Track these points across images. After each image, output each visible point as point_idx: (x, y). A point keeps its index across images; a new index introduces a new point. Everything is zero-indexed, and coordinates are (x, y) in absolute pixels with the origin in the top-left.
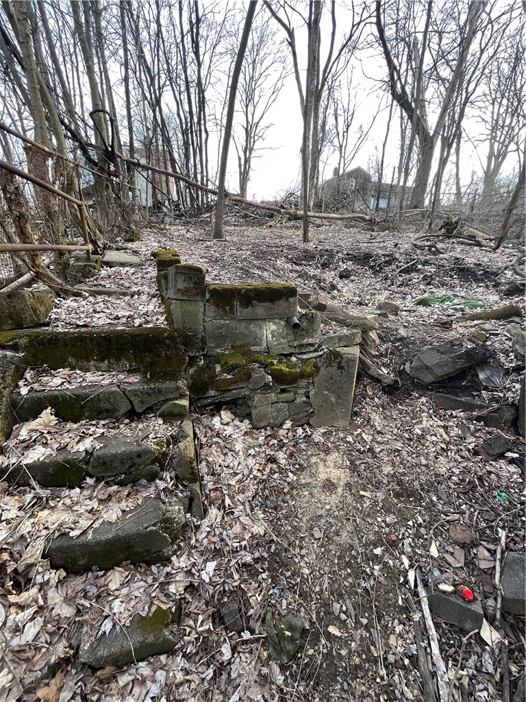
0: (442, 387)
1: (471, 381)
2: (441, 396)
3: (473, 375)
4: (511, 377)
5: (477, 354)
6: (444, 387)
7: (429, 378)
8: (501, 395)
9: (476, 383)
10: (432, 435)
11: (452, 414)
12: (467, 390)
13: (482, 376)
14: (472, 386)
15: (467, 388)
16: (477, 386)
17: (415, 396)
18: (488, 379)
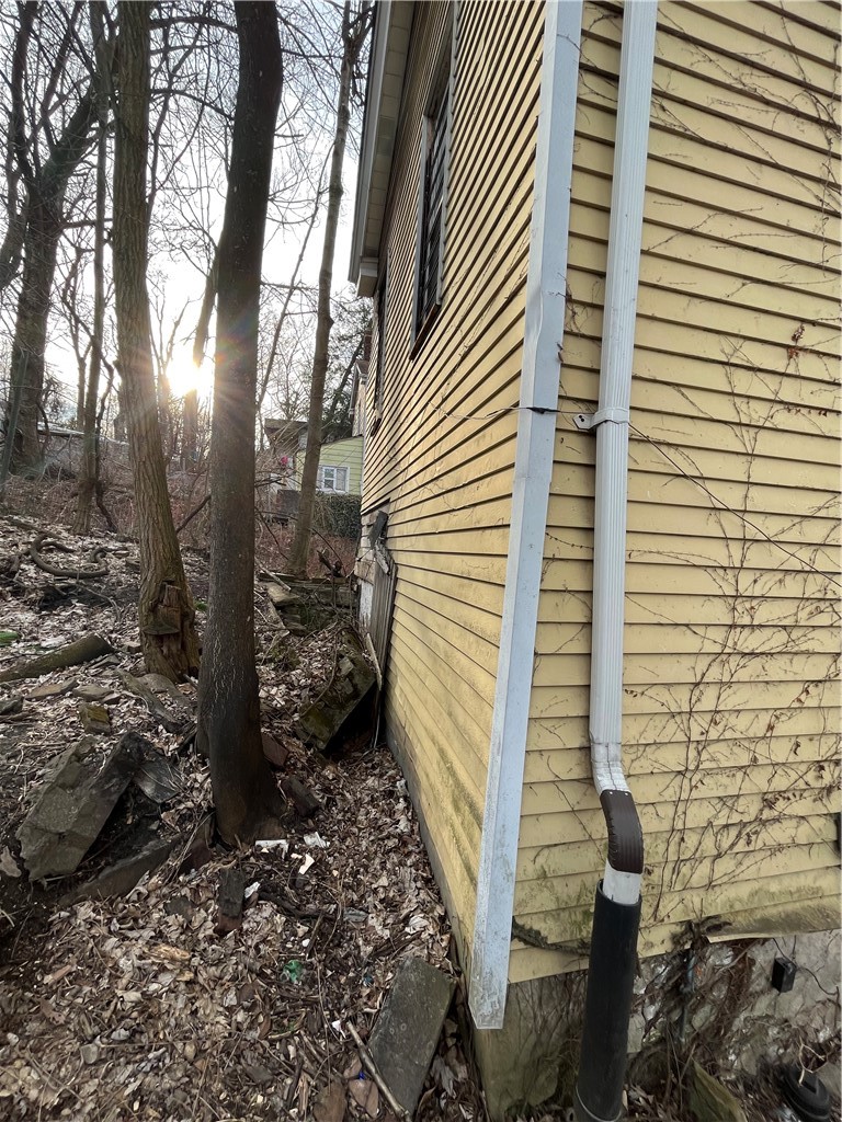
0: (101, 856)
1: (139, 808)
2: (108, 877)
3: (134, 796)
4: (182, 766)
5: (129, 755)
6: (105, 853)
7: (72, 857)
8: (190, 804)
9: (145, 806)
10: (155, 977)
11: (139, 894)
12: (141, 832)
13: (148, 790)
14: (144, 817)
15: (137, 825)
16: (150, 810)
17: (63, 920)
18: (159, 788)
